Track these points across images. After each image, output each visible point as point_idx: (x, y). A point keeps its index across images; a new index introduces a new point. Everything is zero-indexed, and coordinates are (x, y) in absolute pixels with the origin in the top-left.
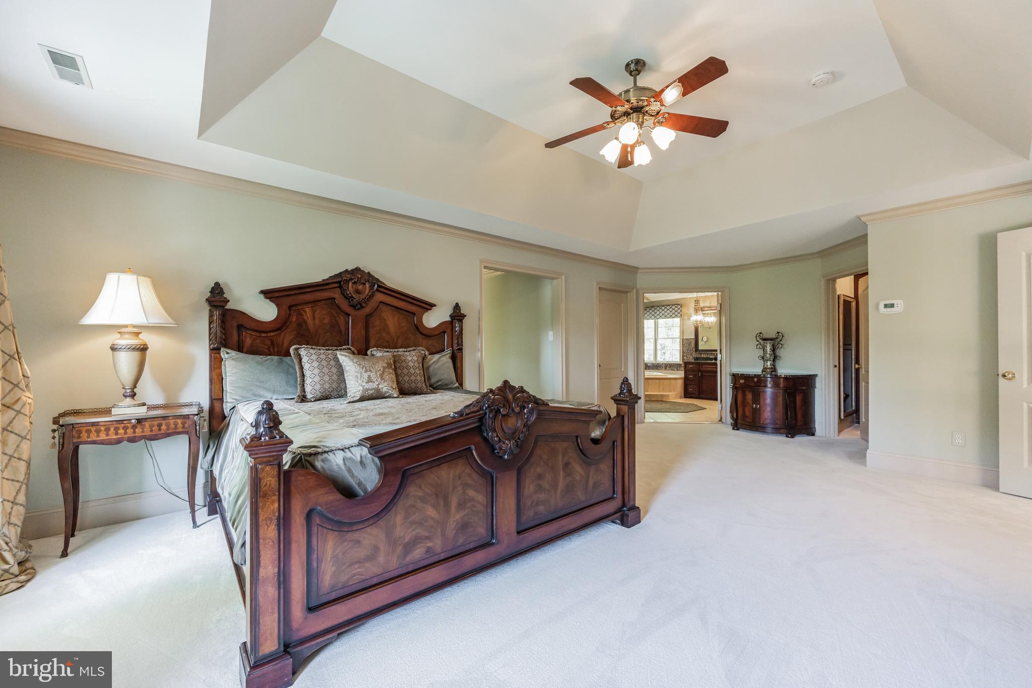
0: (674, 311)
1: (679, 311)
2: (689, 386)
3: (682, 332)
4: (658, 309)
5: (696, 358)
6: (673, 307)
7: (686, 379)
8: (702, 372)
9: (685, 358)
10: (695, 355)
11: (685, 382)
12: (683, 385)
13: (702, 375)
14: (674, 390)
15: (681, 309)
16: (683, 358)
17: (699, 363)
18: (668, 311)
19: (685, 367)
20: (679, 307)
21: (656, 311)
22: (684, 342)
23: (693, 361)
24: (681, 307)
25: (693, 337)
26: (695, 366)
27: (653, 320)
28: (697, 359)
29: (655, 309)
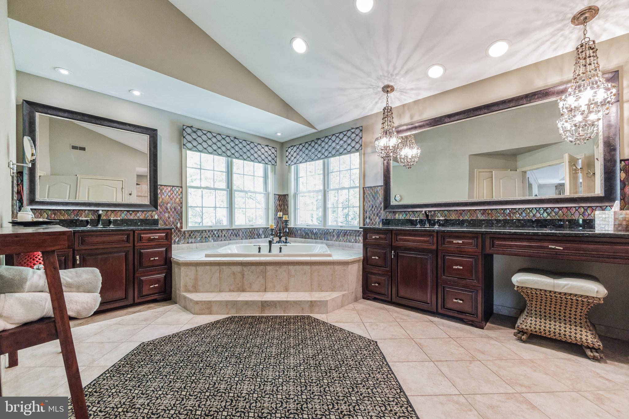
0: (349, 141)
1: (358, 139)
2: (374, 278)
3: (363, 176)
4: (327, 140)
5: (386, 220)
6: (349, 134)
7: (366, 261)
8: (396, 248)
9: (368, 220)
10: (384, 215)
11: (364, 269)
12: (361, 273)
13: (397, 255)
14: (342, 286)
15: (360, 134)
16: (364, 220)
17: (392, 231)
18: (342, 142)
19: (365, 238)
20: (357, 131)
21: (323, 144)
22: (366, 192)
23: (381, 226)
24: (361, 130)
25: (381, 182)
26: (382, 236)
27: (321, 161)
28: (386, 222)
29: (323, 141)
